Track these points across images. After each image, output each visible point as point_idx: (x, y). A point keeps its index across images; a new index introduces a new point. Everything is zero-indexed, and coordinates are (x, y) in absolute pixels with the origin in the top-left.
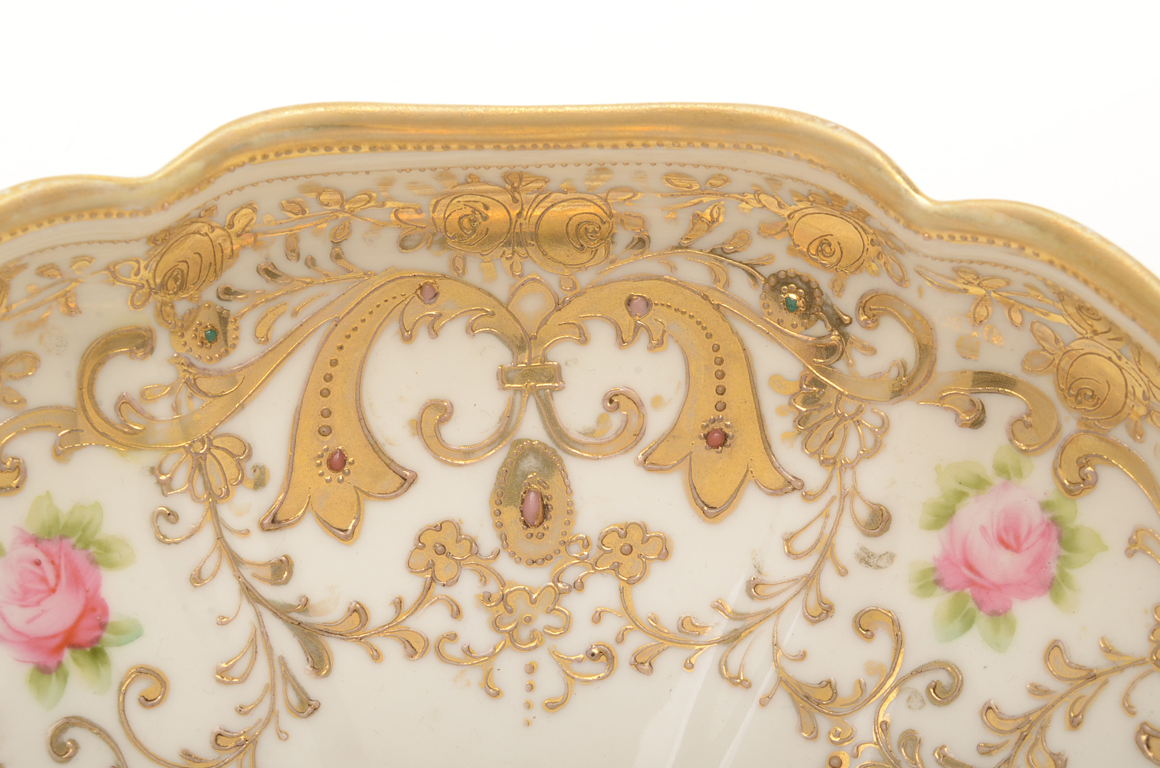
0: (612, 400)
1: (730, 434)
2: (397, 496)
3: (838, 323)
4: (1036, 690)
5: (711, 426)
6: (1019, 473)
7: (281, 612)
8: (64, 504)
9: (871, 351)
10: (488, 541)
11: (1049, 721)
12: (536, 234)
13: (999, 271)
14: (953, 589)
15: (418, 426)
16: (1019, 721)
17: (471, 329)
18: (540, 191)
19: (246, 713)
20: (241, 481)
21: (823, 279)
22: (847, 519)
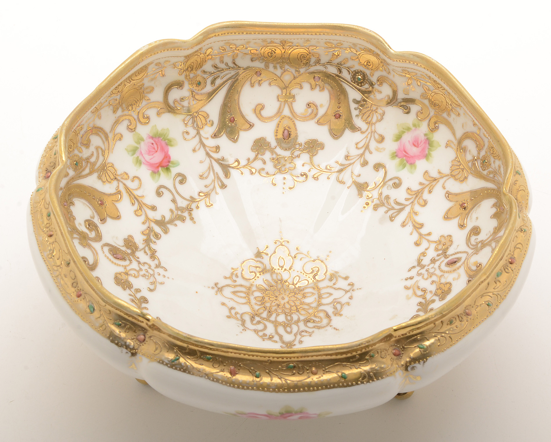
0: (309, 105)
1: (341, 115)
2: (249, 130)
3: (372, 85)
4: (421, 184)
5: (336, 113)
6: (419, 126)
7: (217, 161)
8: (159, 128)
9: (381, 92)
10: (273, 143)
11: (424, 191)
12: (289, 58)
13: (414, 71)
14: (401, 157)
15: (255, 111)
16: (416, 192)
17: (270, 84)
18: (290, 46)
19: (207, 187)
20: (206, 124)
21: (368, 72)
22: (372, 139)
